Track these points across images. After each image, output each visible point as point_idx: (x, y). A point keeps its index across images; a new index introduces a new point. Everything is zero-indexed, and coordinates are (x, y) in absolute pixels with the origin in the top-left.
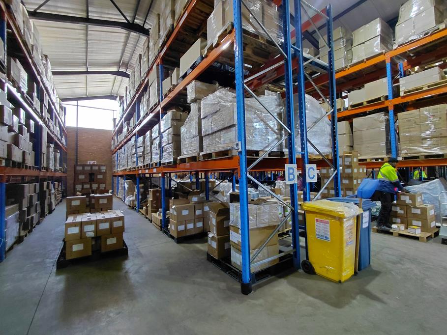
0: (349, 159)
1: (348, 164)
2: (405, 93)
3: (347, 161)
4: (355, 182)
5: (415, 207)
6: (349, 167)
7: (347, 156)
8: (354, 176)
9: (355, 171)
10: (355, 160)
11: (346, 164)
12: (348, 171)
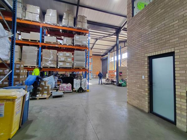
0: (19, 65)
1: (18, 67)
2: (46, 42)
3: (18, 66)
4: (21, 77)
5: (46, 86)
6: (19, 69)
7: (18, 64)
8: (21, 74)
9: (22, 71)
10: (22, 66)
11: (17, 67)
12: (18, 71)
